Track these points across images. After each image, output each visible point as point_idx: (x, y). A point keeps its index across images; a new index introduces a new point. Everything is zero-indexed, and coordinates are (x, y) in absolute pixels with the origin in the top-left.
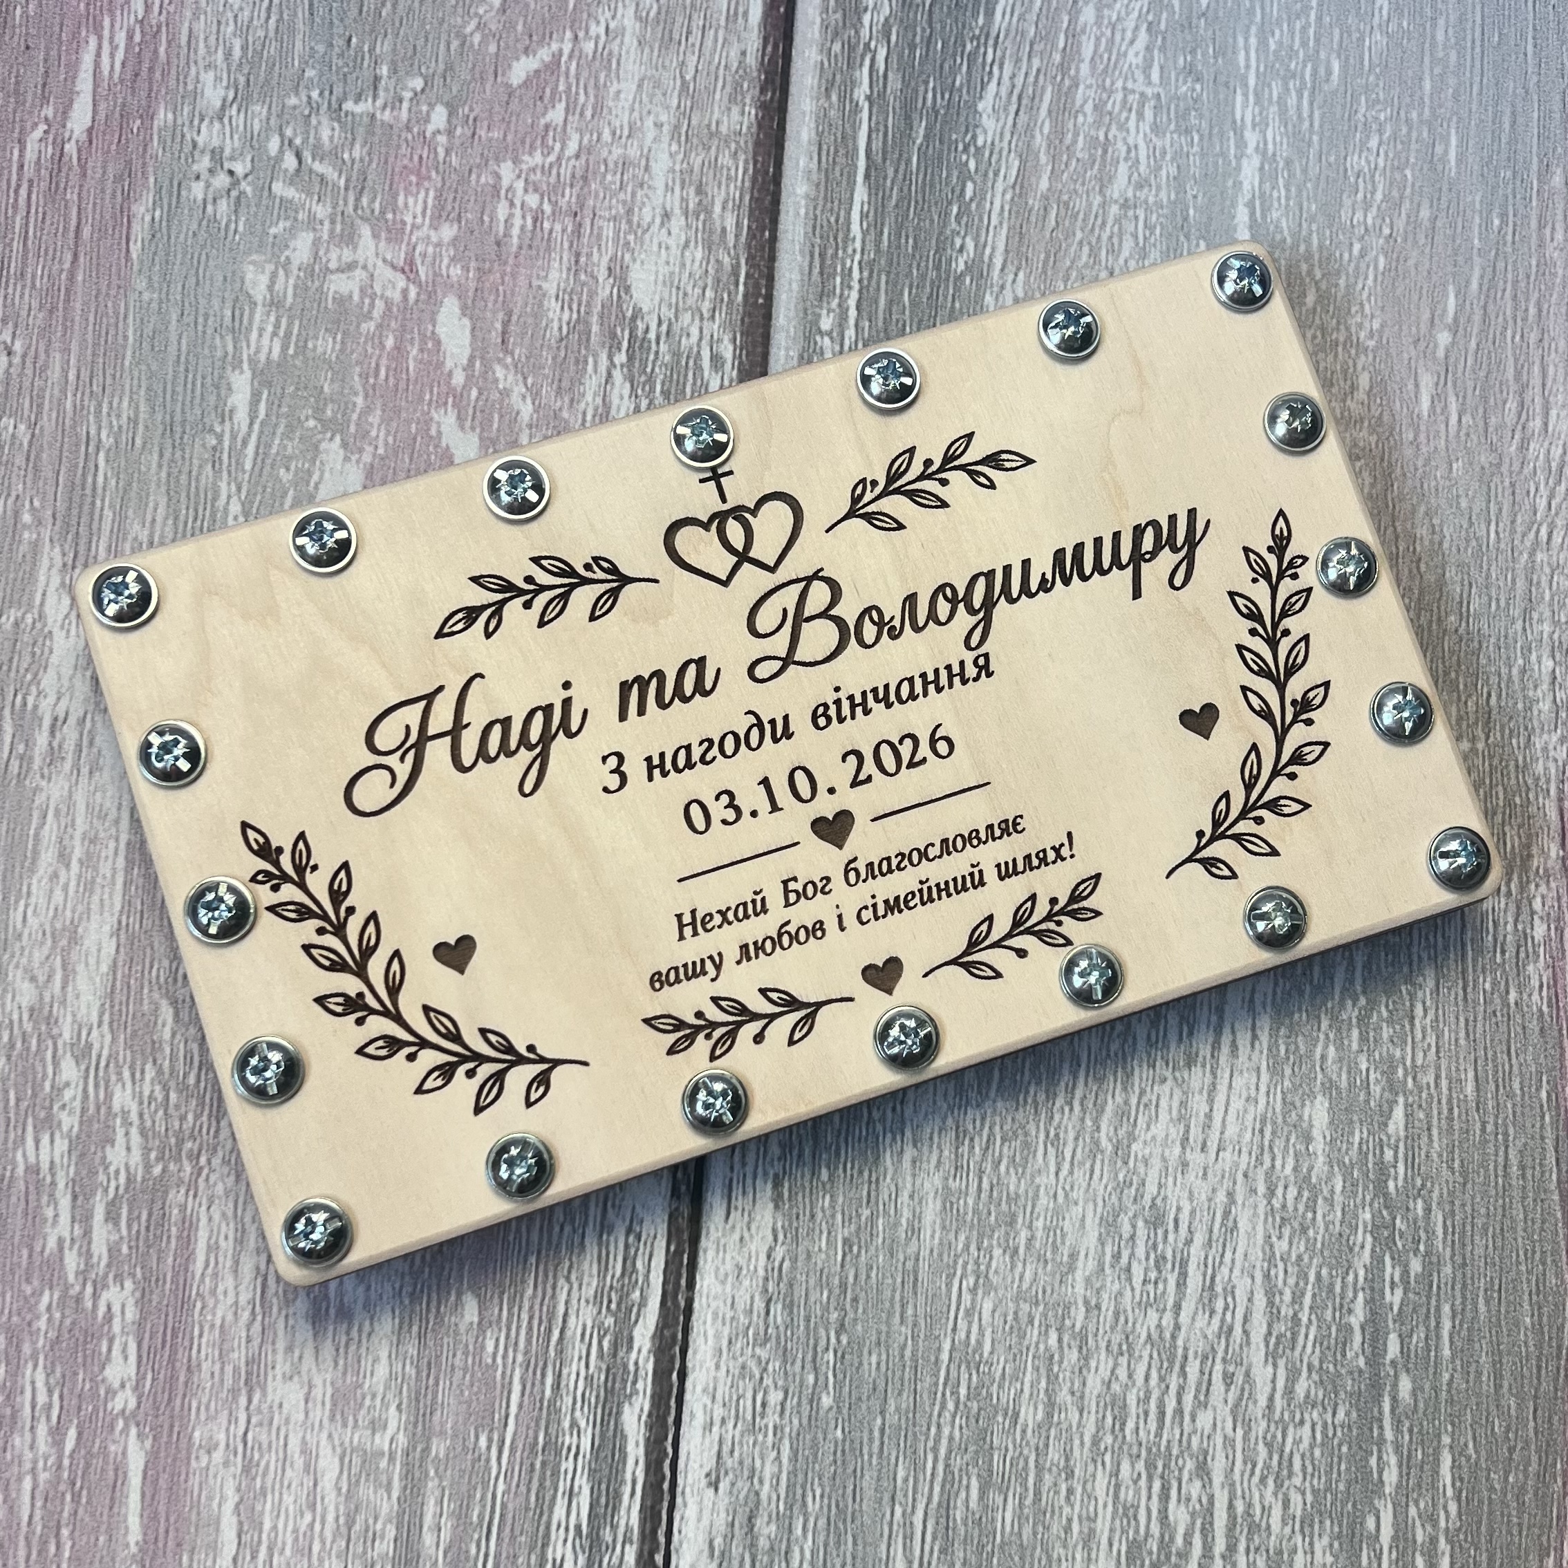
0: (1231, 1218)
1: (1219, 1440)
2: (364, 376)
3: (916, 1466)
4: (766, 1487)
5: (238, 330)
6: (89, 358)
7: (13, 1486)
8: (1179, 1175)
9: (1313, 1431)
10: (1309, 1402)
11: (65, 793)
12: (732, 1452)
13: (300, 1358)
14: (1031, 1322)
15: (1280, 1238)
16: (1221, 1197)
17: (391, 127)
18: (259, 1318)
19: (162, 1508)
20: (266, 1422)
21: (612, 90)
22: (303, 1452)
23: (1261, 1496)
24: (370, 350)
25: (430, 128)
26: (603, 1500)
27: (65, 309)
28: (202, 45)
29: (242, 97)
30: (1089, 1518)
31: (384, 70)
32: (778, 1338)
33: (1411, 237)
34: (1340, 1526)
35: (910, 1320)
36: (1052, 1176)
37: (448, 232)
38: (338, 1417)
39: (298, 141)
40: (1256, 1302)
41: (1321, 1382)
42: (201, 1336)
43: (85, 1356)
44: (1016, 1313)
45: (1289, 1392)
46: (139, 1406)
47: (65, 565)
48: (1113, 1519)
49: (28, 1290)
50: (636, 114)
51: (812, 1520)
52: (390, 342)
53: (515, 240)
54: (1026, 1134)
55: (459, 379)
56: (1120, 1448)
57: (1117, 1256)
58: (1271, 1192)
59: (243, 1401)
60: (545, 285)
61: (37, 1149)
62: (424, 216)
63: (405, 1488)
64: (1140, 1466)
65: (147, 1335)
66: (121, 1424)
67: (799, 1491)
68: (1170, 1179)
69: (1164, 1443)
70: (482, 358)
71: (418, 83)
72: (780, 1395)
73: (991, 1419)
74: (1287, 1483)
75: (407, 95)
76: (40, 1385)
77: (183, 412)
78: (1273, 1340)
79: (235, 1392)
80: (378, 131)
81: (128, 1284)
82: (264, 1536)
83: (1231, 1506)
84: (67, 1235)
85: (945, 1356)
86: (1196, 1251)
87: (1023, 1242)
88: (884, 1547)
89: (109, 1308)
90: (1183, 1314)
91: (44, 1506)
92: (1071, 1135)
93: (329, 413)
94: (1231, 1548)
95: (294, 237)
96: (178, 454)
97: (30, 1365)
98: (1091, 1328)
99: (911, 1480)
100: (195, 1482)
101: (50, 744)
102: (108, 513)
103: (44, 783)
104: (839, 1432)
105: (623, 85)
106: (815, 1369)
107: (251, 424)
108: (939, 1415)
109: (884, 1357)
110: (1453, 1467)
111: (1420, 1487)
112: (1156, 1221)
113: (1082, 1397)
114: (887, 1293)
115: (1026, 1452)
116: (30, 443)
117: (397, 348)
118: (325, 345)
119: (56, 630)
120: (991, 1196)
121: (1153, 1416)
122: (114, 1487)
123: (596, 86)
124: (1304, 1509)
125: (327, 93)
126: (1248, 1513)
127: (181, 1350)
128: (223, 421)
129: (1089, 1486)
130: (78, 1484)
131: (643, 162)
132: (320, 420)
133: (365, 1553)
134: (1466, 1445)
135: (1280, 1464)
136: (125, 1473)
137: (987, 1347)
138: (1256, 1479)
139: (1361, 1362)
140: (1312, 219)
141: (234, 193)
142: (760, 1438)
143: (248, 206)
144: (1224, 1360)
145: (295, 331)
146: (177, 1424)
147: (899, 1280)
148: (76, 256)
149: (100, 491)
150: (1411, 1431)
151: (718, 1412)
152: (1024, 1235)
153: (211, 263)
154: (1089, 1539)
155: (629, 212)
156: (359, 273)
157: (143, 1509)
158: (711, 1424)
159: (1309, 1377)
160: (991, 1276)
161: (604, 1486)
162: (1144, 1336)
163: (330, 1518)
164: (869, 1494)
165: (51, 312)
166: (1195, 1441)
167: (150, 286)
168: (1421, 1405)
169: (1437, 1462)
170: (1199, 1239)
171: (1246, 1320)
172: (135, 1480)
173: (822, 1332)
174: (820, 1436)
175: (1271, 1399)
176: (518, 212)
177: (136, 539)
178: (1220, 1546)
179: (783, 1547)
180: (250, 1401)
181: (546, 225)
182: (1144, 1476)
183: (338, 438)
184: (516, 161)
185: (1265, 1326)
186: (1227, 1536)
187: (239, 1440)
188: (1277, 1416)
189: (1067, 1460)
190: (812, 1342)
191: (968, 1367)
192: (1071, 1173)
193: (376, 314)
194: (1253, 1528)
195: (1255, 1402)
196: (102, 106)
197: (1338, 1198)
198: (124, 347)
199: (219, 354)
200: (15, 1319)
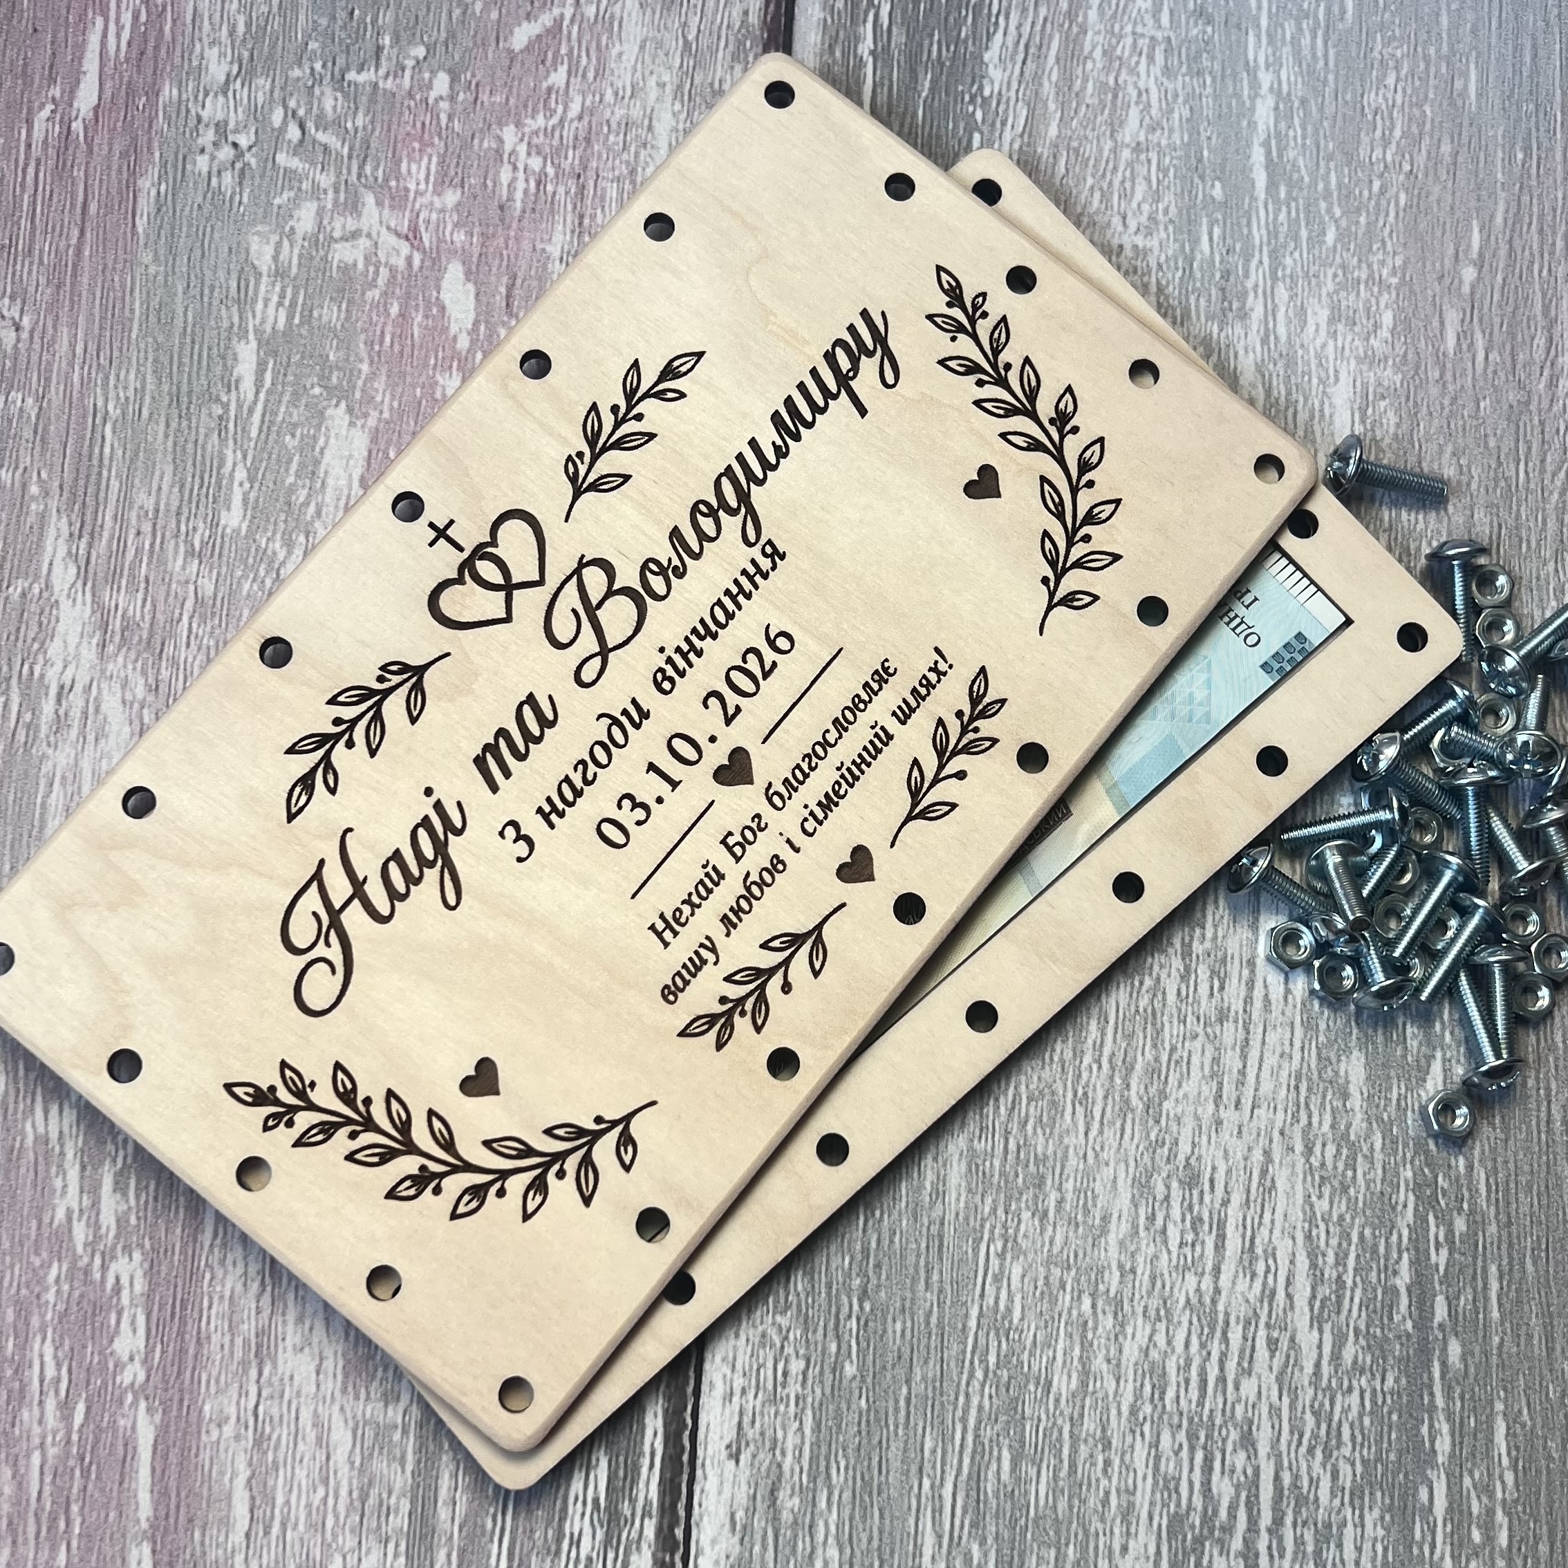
0: (1269, 1178)
1: (1265, 1409)
2: (370, 344)
3: (945, 1438)
4: (789, 1458)
5: (244, 301)
6: (97, 331)
7: (22, 1462)
8: (1213, 1134)
9: (1362, 1398)
10: (1358, 1369)
11: (72, 761)
12: (753, 1422)
13: (311, 1329)
14: (1063, 1286)
15: (1320, 1197)
16: (1257, 1156)
17: (394, 95)
18: (269, 1289)
19: (173, 1484)
20: (276, 1395)
21: (614, 52)
22: (315, 1425)
23: (1309, 1467)
24: (375, 318)
25: (433, 95)
26: (621, 1473)
27: (73, 285)
28: (206, 22)
29: (246, 71)
30: (1127, 1491)
31: (387, 40)
32: (799, 1305)
33: (1431, 173)
34: (1392, 1498)
35: (936, 1287)
36: (1081, 1136)
37: (451, 197)
38: (350, 1389)
39: (301, 112)
40: (1298, 1264)
41: (1369, 1347)
42: (210, 1307)
43: (93, 1328)
44: (1046, 1278)
45: (1336, 1357)
46: (148, 1379)
47: (71, 535)
48: (1153, 1492)
49: (37, 1262)
50: (639, 74)
51: (836, 1493)
52: (394, 310)
53: (519, 204)
54: (1053, 1093)
55: (463, 343)
56: (1160, 1418)
57: (1152, 1218)
58: (1309, 1150)
59: (253, 1373)
60: (549, 248)
61: (46, 1119)
62: (427, 182)
63: (419, 1462)
64: (1182, 1436)
65: (156, 1308)
66: (130, 1397)
67: (823, 1463)
68: (1204, 1138)
69: (1206, 1412)
70: (487, 322)
71: (420, 52)
72: (802, 1364)
73: (1023, 1388)
74: (1335, 1454)
75: (410, 63)
76: (48, 1359)
77: (189, 382)
78: (1318, 1304)
79: (244, 1364)
80: (380, 99)
81: (137, 1255)
82: (277, 1511)
83: (1277, 1478)
84: (75, 1206)
85: (972, 1323)
86: (1234, 1214)
87: (1053, 1204)
88: (912, 1521)
89: (117, 1279)
90: (1223, 1277)
91: (53, 1482)
92: (1100, 1093)
93: (334, 380)
94: (1278, 1521)
95: (298, 206)
96: (185, 423)
97: (38, 1338)
98: (1127, 1293)
99: (939, 1451)
100: (205, 1456)
101: (56, 712)
102: (114, 484)
103: (50, 751)
104: (863, 1401)
105: (626, 47)
106: (838, 1337)
107: (257, 393)
108: (968, 1384)
109: (909, 1324)
110: (1507, 1435)
111: (1474, 1456)
112: (1191, 1180)
113: (1118, 1365)
114: (911, 1259)
115: (1060, 1422)
116: (38, 418)
117: (401, 315)
118: (330, 313)
119: (63, 599)
120: (1018, 1158)
121: (1194, 1384)
122: (124, 1461)
123: (598, 48)
124: (1354, 1481)
125: (330, 64)
126: (1295, 1485)
127: (190, 1322)
128: (229, 391)
129: (1127, 1458)
130: (87, 1460)
131: (646, 122)
132: (325, 387)
133: (379, 1527)
134: (1520, 1411)
135: (1328, 1433)
136: (135, 1448)
137: (1017, 1314)
138: (1303, 1450)
139: (1409, 1325)
140: (1330, 158)
141: (238, 165)
142: (782, 1408)
143: (253, 178)
144: (1268, 1325)
145: (300, 301)
146: (187, 1397)
147: (924, 1245)
148: (82, 233)
149: (106, 462)
150: (1462, 1398)
151: (739, 1382)
152: (1053, 1197)
153: (217, 235)
154: (1127, 1513)
155: (633, 172)
156: (363, 242)
157: (153, 1484)
158: (732, 1394)
159: (1356, 1341)
160: (1019, 1240)
161: (622, 1459)
162: (1182, 1301)
163: (344, 1492)
164: (896, 1464)
165: (58, 287)
166: (1239, 1410)
167: (156, 259)
168: (1472, 1370)
169: (1491, 1431)
170: (1237, 1198)
171: (1288, 1283)
172: (145, 1454)
173: (845, 1299)
174: (844, 1406)
175: (1318, 1365)
176: (521, 175)
177: (141, 508)
178: (1266, 1519)
179: (807, 1521)
180: (260, 1374)
181: (550, 188)
182: (1185, 1447)
183: (343, 405)
184: (518, 124)
185: (1309, 1289)
186: (1274, 1510)
187: (250, 1413)
188: (1324, 1383)
189: (1104, 1430)
190: (833, 1309)
191: (997, 1334)
192: (1101, 1132)
193: (381, 281)
194: (1301, 1501)
195: (1302, 1369)
196: (108, 85)
197: (1378, 1156)
198: (131, 320)
199: (226, 324)
200: (24, 1291)
